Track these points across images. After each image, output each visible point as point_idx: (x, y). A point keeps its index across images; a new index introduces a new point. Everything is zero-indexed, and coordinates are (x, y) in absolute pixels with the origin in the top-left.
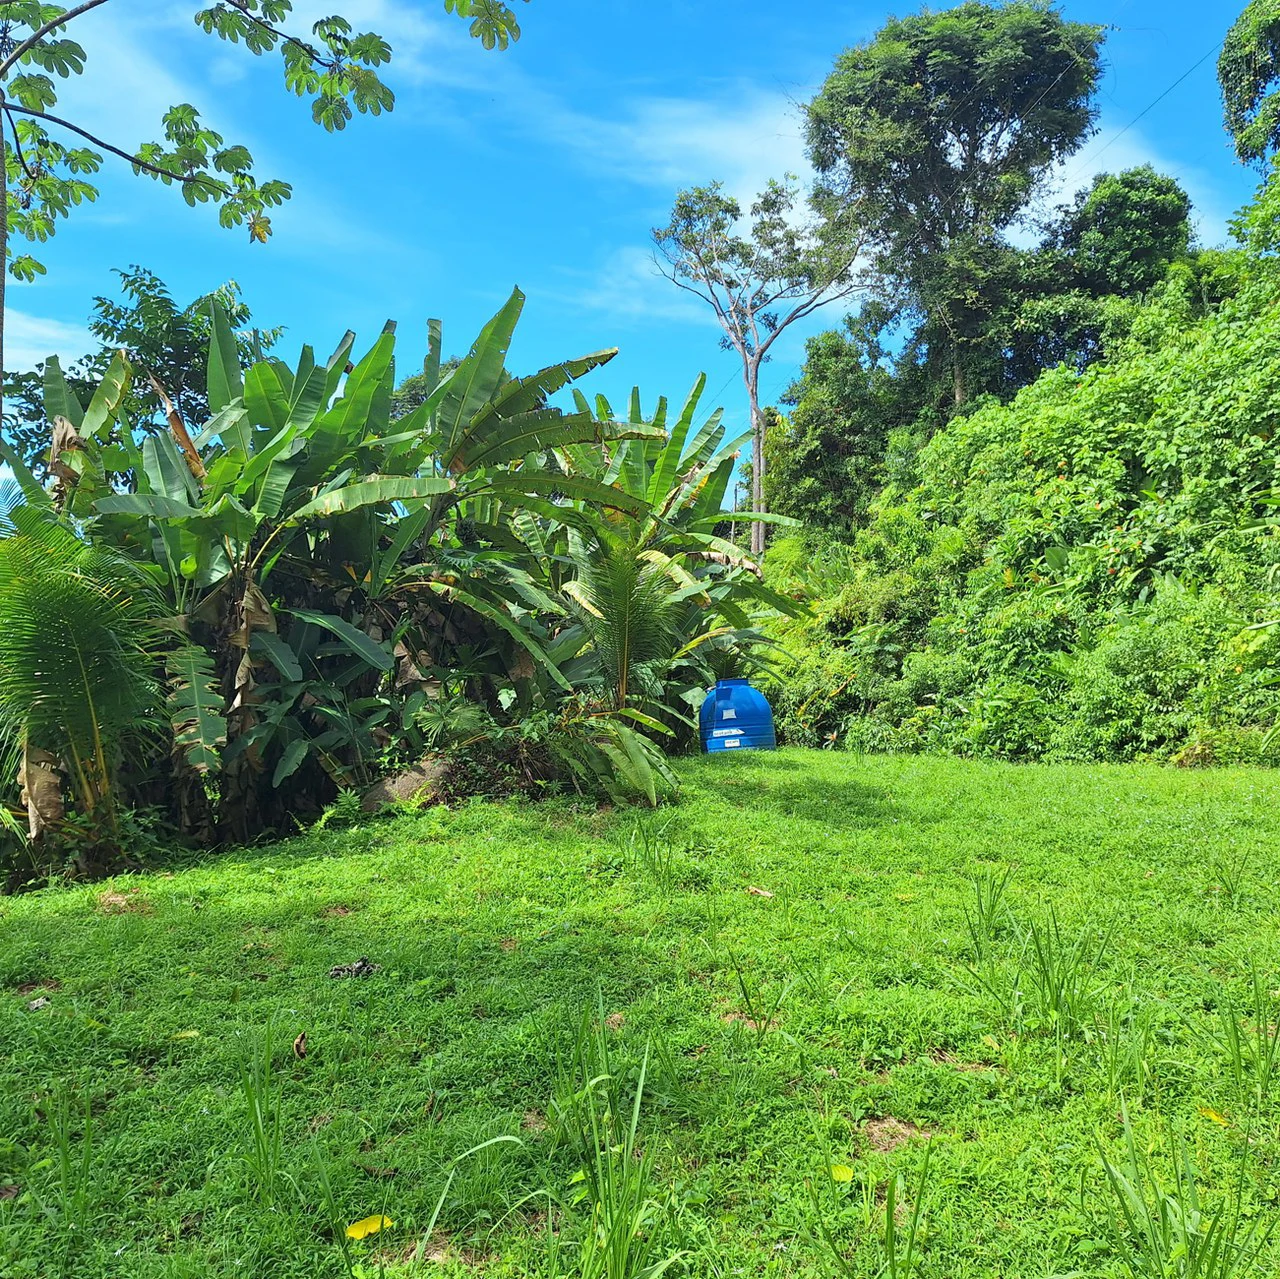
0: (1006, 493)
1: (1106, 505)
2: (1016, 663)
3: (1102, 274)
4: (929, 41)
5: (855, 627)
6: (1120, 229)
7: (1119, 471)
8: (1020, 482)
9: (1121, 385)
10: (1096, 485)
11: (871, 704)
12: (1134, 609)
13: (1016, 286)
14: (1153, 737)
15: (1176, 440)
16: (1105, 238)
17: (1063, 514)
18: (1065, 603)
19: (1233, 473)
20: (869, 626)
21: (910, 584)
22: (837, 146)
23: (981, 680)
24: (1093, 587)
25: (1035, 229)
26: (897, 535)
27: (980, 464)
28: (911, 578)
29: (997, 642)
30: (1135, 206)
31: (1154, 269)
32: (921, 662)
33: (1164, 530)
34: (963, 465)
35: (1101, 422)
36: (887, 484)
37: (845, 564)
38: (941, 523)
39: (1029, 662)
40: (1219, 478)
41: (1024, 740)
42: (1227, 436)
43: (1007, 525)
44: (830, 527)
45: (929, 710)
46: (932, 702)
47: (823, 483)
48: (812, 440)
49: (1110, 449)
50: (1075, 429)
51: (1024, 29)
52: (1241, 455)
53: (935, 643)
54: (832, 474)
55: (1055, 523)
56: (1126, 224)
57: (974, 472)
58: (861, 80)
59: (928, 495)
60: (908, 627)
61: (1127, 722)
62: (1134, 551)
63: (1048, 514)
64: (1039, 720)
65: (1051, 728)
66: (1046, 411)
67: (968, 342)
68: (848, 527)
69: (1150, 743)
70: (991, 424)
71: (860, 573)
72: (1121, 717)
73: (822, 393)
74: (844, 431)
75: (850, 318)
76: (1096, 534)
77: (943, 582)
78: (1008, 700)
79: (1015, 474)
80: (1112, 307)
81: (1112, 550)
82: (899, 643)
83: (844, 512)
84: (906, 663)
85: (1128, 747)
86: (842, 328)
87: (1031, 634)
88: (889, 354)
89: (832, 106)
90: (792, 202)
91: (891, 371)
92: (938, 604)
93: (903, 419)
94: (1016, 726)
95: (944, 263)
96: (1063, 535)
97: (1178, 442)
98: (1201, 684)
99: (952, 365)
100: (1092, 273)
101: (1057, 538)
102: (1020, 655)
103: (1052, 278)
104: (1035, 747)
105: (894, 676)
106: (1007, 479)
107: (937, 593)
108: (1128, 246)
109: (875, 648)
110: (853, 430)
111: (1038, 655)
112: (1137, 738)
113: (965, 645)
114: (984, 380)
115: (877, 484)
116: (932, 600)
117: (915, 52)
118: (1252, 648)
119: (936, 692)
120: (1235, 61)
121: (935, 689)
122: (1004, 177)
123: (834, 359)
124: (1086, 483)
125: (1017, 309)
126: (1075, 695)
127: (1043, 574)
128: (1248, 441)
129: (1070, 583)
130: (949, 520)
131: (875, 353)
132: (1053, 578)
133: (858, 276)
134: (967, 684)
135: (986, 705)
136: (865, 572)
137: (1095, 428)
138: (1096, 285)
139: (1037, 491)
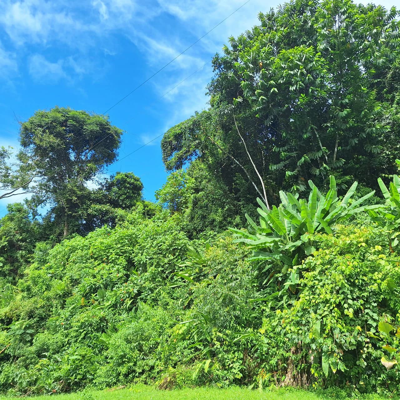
0: (83, 268)
1: (120, 275)
2: (84, 338)
3: (117, 201)
4: (68, 117)
5: (13, 322)
6: (123, 188)
7: (125, 263)
8: (88, 264)
9: (126, 234)
10: (117, 267)
11: (16, 358)
12: (130, 315)
13: (89, 200)
14: (141, 371)
15: (144, 254)
16: (119, 190)
17: (105, 277)
18: (104, 312)
19: (163, 267)
20: (20, 321)
21: (41, 302)
22: (31, 140)
23: (68, 345)
24: (114, 306)
25: (97, 183)
26: (37, 282)
27: (73, 257)
28: (41, 300)
29: (77, 329)
30: (129, 183)
31: (132, 203)
32: (42, 338)
33: (142, 285)
34: (66, 257)
35: (119, 246)
36: (33, 262)
37: (11, 293)
38: (55, 279)
39: (90, 337)
40: (158, 268)
41: (86, 373)
42: (161, 254)
43: (83, 280)
44: (7, 277)
45: (44, 361)
46: (45, 356)
47: (6, 260)
48: (4, 242)
49: (121, 255)
50: (109, 247)
51: (100, 123)
52: (166, 261)
53: (48, 329)
54: (11, 256)
55: (102, 280)
56: (126, 187)
57: (71, 259)
58: (43, 121)
59: (51, 268)
60: (38, 321)
61: (131, 364)
62: (131, 292)
63: (99, 277)
64: (92, 364)
65: (97, 367)
66: (100, 240)
67: (72, 214)
68: (14, 279)
69: (139, 373)
70: (79, 243)
71: (19, 297)
72: (128, 362)
73: (12, 225)
74: (18, 240)
75: (27, 200)
76: (116, 286)
77: (55, 302)
78: (80, 355)
79: (87, 261)
80: (120, 212)
81: (123, 292)
82: (33, 329)
83: (13, 273)
84: (35, 338)
85: (131, 376)
86: (23, 202)
87: (91, 325)
88: (40, 215)
89: (32, 126)
90: (10, 156)
91: (40, 221)
92: (52, 311)
93: (43, 239)
94: (83, 367)
95: (66, 186)
96: (104, 285)
97: (146, 255)
98: (159, 347)
99: (64, 222)
100: (114, 200)
101: (102, 286)
102: (86, 334)
103: (101, 199)
104: (90, 377)
105: (29, 344)
106: (84, 263)
107: (52, 307)
108: (125, 194)
109: (22, 331)
110: (22, 240)
111: (94, 334)
112: (134, 371)
113: (63, 330)
114: (75, 228)
115: (29, 262)
116: (49, 310)
117: (63, 118)
118: (181, 332)
119: (47, 352)
120: (166, 142)
121: (47, 350)
122: (89, 165)
123: (18, 213)
124: (113, 267)
125: (89, 207)
126: (110, 353)
127: (96, 300)
128: (168, 256)
129: (107, 304)
130: (58, 278)
131: (35, 214)
132: (99, 302)
133: (31, 188)
134: (61, 348)
135: (70, 358)
136: (21, 297)
137: (117, 247)
138: (115, 204)
139: (95, 268)
